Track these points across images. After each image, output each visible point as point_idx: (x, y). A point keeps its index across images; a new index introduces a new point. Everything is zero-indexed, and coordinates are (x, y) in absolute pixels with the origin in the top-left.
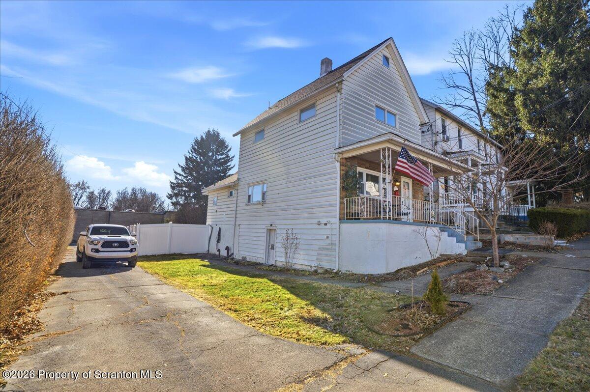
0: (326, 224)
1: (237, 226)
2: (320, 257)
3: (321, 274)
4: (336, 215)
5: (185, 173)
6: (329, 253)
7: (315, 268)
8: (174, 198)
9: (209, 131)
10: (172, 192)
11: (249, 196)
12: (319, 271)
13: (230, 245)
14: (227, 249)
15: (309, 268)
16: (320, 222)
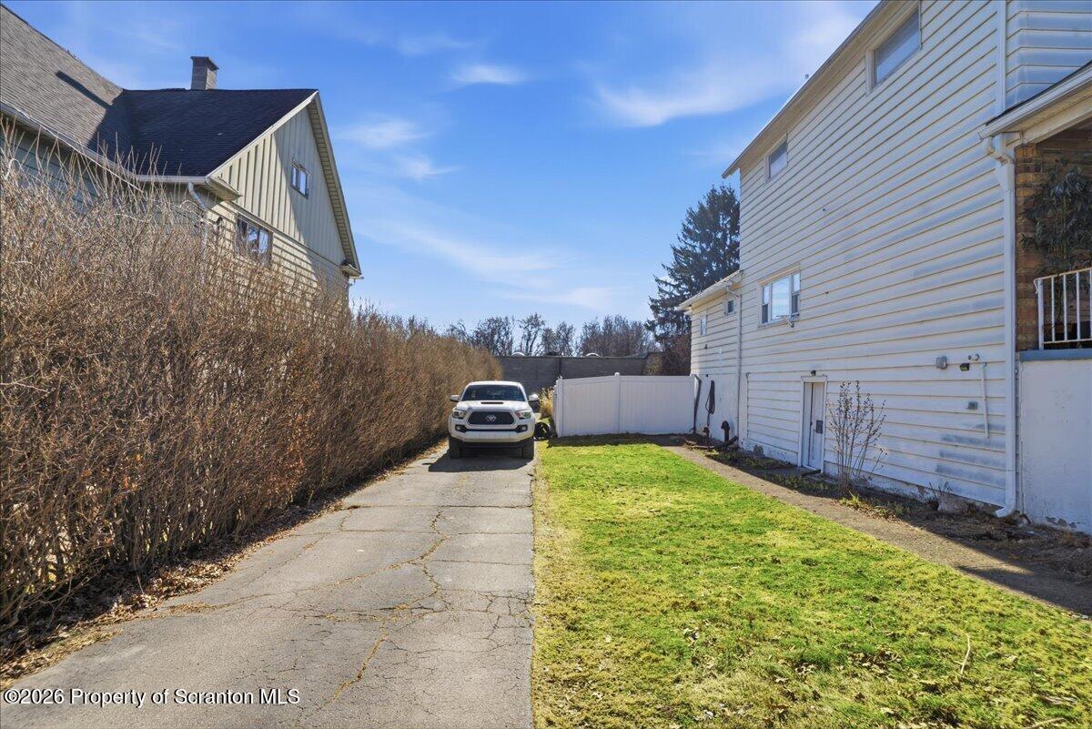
0: (966, 366)
1: (743, 376)
2: (945, 464)
3: (950, 516)
4: (1002, 337)
5: (676, 280)
6: (980, 454)
7: (931, 495)
8: (658, 328)
9: (713, 191)
10: (655, 317)
11: (765, 308)
12: (943, 506)
13: (731, 419)
14: (726, 426)
15: (916, 491)
16: (945, 359)
